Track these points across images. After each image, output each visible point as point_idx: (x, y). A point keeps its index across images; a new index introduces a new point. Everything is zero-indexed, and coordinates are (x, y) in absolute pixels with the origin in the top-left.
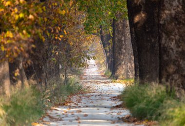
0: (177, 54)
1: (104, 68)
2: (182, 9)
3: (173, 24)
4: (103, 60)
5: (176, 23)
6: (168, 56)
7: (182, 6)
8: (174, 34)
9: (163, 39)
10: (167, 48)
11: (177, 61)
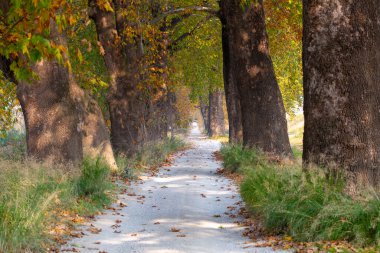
0: (340, 107)
1: (203, 129)
2: (350, 24)
3: (333, 51)
4: (202, 122)
5: (339, 49)
6: (321, 111)
7: (350, 18)
8: (333, 70)
9: (314, 79)
10: (319, 96)
11: (339, 120)
